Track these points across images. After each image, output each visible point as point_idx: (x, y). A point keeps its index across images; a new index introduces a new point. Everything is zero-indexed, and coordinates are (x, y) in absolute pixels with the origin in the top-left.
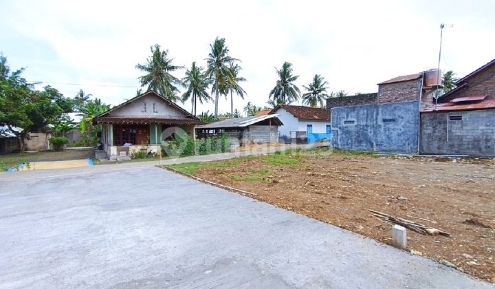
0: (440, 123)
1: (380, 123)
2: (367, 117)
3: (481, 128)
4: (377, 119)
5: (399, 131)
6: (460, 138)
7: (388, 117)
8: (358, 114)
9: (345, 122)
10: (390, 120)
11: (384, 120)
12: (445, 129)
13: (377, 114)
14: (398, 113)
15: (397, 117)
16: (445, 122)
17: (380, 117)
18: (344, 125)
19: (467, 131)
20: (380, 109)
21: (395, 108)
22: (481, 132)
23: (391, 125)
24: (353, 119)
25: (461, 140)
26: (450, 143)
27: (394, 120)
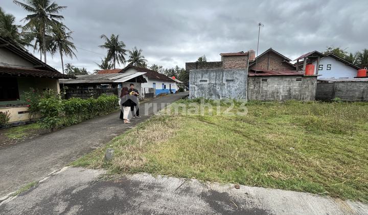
0: (257, 83)
1: (224, 82)
2: (216, 78)
3: (275, 86)
4: (222, 80)
5: (236, 88)
6: (266, 92)
7: (229, 79)
8: (210, 75)
9: (201, 81)
10: (230, 81)
11: (227, 81)
12: (260, 86)
13: (223, 76)
14: (235, 76)
15: (235, 78)
16: (260, 83)
17: (224, 78)
18: (200, 83)
19: (269, 87)
20: (224, 73)
21: (234, 72)
22: (275, 88)
23: (231, 84)
24: (206, 79)
25: (267, 93)
26: (262, 95)
27: (232, 80)
